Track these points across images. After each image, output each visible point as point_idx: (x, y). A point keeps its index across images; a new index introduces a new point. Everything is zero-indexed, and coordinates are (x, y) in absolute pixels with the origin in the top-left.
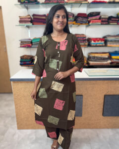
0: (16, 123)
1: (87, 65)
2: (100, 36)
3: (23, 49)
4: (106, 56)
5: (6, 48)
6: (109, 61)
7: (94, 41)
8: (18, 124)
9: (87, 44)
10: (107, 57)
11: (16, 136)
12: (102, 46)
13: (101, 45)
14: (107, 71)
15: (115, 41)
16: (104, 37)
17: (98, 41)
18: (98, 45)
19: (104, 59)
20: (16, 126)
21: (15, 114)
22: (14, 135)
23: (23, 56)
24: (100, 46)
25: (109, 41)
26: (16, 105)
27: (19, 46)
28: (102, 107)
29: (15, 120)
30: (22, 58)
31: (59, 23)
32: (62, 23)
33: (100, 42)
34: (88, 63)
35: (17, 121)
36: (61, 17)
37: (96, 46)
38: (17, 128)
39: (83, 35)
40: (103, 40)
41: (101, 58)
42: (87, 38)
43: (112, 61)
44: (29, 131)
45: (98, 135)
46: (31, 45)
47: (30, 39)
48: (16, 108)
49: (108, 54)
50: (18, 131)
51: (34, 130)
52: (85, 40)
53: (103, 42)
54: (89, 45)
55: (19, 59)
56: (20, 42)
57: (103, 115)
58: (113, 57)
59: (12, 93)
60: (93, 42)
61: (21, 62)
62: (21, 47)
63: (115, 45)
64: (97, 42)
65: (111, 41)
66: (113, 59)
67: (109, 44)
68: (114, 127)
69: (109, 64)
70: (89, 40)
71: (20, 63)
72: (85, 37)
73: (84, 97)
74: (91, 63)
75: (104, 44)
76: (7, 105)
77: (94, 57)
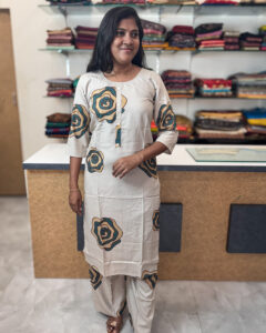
0: (32, 263)
1: (192, 138)
2: (223, 75)
3: (53, 100)
4: (235, 118)
5: (15, 98)
6: (243, 131)
7: (210, 86)
8: (35, 265)
9: (192, 91)
10: (237, 120)
11: (32, 293)
12: (227, 97)
13: (224, 94)
14: (238, 150)
15: (256, 87)
16: (232, 78)
17: (218, 85)
18: (217, 94)
19: (231, 125)
20: (32, 269)
21: (30, 244)
22: (26, 290)
23: (54, 116)
24: (222, 97)
25: (241, 86)
26: (33, 222)
27: (46, 93)
28: (226, 232)
29: (31, 256)
30: (51, 119)
31: (123, 47)
32: (130, 47)
33: (221, 87)
34: (195, 134)
35: (35, 259)
36: (127, 34)
37: (213, 97)
38: (33, 275)
39: (185, 72)
40: (229, 85)
41: (224, 123)
42: (193, 78)
43: (249, 129)
44: (60, 283)
45: (215, 297)
46: (70, 92)
47: (68, 80)
48: (34, 229)
49: (239, 114)
50: (35, 281)
51: (71, 281)
52: (190, 83)
53: (229, 88)
54: (198, 95)
55: (44, 122)
56: (47, 85)
57: (229, 249)
58: (252, 121)
59: (24, 195)
60: (205, 87)
61: (47, 127)
62: (49, 95)
63: (254, 95)
64: (214, 88)
65: (247, 86)
66: (251, 125)
67: (241, 94)
68: (252, 277)
69: (243, 137)
70: (198, 83)
71: (45, 130)
72: (189, 77)
73: (186, 208)
74: (202, 132)
75: (230, 93)
76: (13, 223)
77: (209, 120)
